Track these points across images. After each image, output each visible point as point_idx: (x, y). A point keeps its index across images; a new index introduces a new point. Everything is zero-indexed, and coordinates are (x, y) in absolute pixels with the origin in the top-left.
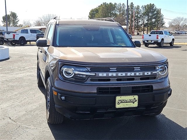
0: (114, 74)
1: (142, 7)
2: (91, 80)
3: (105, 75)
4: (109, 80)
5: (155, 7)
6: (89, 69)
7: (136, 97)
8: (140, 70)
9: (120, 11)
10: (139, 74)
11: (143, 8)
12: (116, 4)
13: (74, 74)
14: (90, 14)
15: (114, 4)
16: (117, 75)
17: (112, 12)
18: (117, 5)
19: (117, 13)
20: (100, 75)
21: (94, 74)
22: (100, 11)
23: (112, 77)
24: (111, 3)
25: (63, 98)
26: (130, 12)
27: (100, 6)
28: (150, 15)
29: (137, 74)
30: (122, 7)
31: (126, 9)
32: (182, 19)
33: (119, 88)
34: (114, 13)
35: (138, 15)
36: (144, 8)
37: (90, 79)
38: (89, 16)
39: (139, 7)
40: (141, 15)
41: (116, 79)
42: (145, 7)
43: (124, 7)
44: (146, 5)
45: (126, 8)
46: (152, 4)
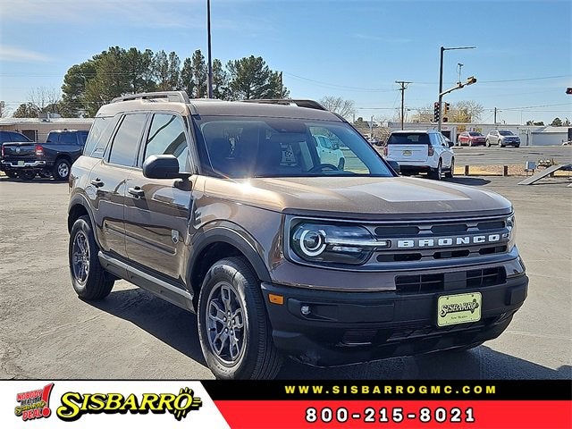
0: (431, 242)
1: (229, 64)
2: (380, 259)
3: (410, 243)
4: (418, 257)
5: (264, 66)
6: (372, 230)
7: (478, 296)
8: (477, 229)
9: (163, 75)
10: (479, 239)
11: (232, 67)
12: (149, 52)
13: (324, 245)
14: (67, 80)
15: (143, 52)
16: (436, 243)
17: (139, 76)
18: (154, 55)
19: (154, 79)
20: (401, 244)
21: (384, 244)
22: (100, 72)
23: (426, 248)
24: (133, 50)
25: (305, 309)
26: (194, 78)
27: (98, 57)
28: (252, 89)
29: (476, 240)
30: (170, 63)
31: (181, 69)
32: (338, 103)
33: (441, 276)
34: (144, 78)
35: (219, 88)
36: (235, 69)
37: (375, 255)
38: (64, 87)
39: (220, 64)
40: (226, 89)
41: (433, 253)
42: (237, 65)
43: (174, 64)
44: (240, 59)
45: (182, 66)
46: (255, 57)
